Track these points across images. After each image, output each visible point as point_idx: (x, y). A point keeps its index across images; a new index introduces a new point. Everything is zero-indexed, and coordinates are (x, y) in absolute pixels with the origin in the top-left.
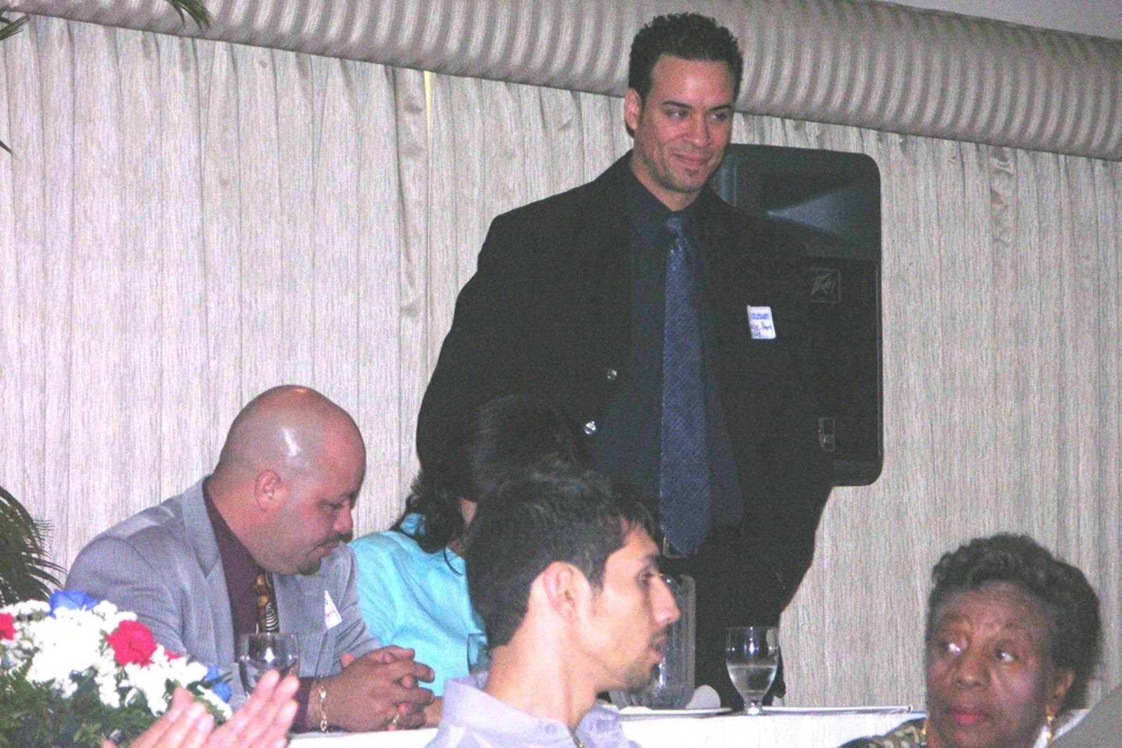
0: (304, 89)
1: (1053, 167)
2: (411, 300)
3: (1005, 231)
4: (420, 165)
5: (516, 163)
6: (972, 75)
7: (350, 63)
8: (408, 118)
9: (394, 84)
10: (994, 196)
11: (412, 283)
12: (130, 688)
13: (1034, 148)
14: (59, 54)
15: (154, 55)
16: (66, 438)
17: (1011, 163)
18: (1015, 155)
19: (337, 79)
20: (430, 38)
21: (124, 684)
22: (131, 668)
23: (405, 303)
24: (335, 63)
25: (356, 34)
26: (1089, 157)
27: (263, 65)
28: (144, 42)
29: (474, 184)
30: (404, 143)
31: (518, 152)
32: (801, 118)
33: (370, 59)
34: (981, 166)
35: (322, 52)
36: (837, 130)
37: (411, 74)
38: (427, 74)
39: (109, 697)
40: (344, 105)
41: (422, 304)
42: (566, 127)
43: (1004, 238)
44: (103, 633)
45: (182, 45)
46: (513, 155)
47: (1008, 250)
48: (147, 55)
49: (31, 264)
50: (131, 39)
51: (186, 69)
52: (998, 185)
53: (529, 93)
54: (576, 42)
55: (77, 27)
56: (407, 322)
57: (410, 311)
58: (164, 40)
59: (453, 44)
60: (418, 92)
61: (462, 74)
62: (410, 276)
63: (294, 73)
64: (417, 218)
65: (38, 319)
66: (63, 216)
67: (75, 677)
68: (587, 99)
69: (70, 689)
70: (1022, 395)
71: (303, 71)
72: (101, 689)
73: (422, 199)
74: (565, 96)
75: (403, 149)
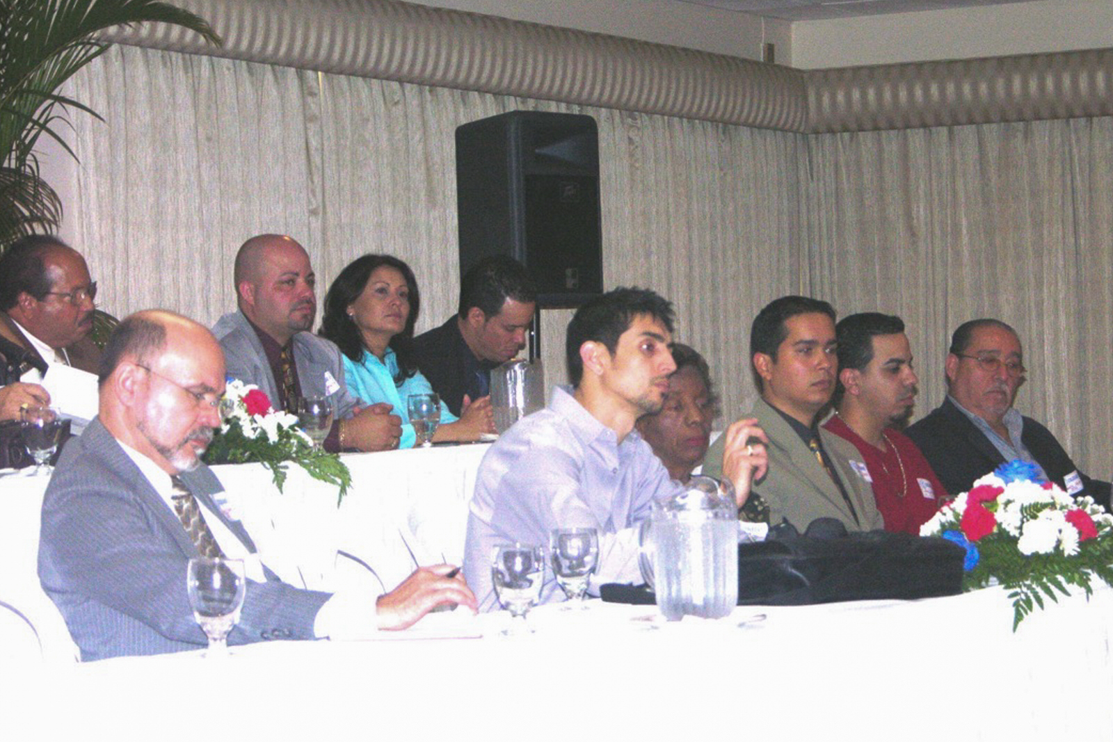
0: (252, 83)
1: (660, 122)
2: (314, 207)
3: (636, 161)
4: (318, 127)
5: (370, 126)
6: (619, 71)
7: (277, 67)
8: (310, 99)
9: (301, 78)
10: (631, 141)
11: (314, 196)
12: (257, 428)
13: (650, 113)
14: (116, 65)
15: (169, 64)
17: (639, 121)
18: (641, 117)
19: (269, 76)
20: (323, 52)
21: (255, 425)
22: (257, 417)
23: (311, 207)
24: (268, 67)
25: (283, 50)
26: (681, 117)
27: (229, 69)
28: (162, 57)
29: (347, 138)
30: (308, 114)
31: (371, 119)
32: (524, 97)
33: (290, 65)
34: (622, 122)
35: (263, 62)
36: (545, 103)
37: (310, 73)
38: (320, 73)
39: (248, 433)
40: (274, 93)
41: (321, 208)
42: (396, 103)
43: (637, 165)
44: (240, 396)
45: (184, 59)
46: (368, 120)
47: (639, 172)
48: (165, 64)
49: (105, 188)
50: (155, 54)
51: (186, 73)
52: (631, 134)
53: (376, 84)
54: (403, 54)
55: (126, 49)
56: (313, 219)
57: (313, 212)
58: (174, 55)
59: (336, 55)
60: (315, 84)
61: (341, 73)
62: (313, 192)
63: (246, 75)
64: (317, 160)
65: (109, 221)
66: (121, 159)
68: (408, 86)
70: (648, 255)
71: (251, 72)
72: (243, 428)
73: (319, 146)
74: (395, 85)
75: (309, 118)
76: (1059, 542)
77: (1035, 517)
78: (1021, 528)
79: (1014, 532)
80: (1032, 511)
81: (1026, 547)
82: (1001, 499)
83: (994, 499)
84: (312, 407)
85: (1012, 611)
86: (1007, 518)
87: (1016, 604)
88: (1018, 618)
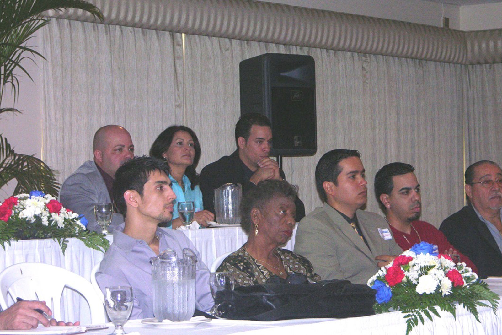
0: (144, 40)
1: (382, 59)
2: (179, 103)
3: (367, 79)
4: (181, 62)
5: (211, 61)
6: (355, 32)
7: (158, 31)
8: (177, 48)
9: (173, 37)
10: (363, 69)
11: (179, 98)
12: (53, 220)
13: (376, 54)
14: (67, 30)
15: (96, 30)
16: (71, 146)
17: (368, 58)
18: (370, 56)
19: (155, 36)
20: (183, 23)
21: (51, 219)
22: (53, 214)
23: (177, 104)
24: (154, 31)
26: (393, 56)
27: (131, 32)
28: (94, 26)
30: (176, 55)
31: (212, 58)
32: (302, 46)
33: (164, 30)
34: (359, 59)
35: (149, 28)
37: (178, 34)
38: (183, 34)
39: (45, 222)
40: (157, 44)
41: (182, 104)
42: (227, 50)
43: (367, 81)
44: (45, 203)
45: (106, 27)
47: (368, 85)
49: (59, 94)
50: (89, 25)
51: (107, 34)
52: (364, 65)
53: (215, 40)
55: (72, 22)
56: (178, 110)
57: (178, 106)
58: (99, 25)
59: (190, 25)
60: (180, 40)
61: (194, 34)
62: (179, 96)
63: (141, 34)
64: (180, 78)
65: (61, 111)
66: (69, 79)
67: (35, 216)
68: (234, 41)
69: (34, 220)
70: (373, 129)
71: (144, 34)
72: (43, 220)
73: (182, 72)
74: (227, 40)
75: (176, 57)
76: (439, 287)
77: (426, 274)
78: (418, 279)
79: (414, 282)
80: (425, 270)
81: (420, 290)
82: (411, 263)
83: (407, 263)
84: (102, 209)
85: (405, 326)
86: (412, 274)
87: (408, 321)
88: (409, 329)
